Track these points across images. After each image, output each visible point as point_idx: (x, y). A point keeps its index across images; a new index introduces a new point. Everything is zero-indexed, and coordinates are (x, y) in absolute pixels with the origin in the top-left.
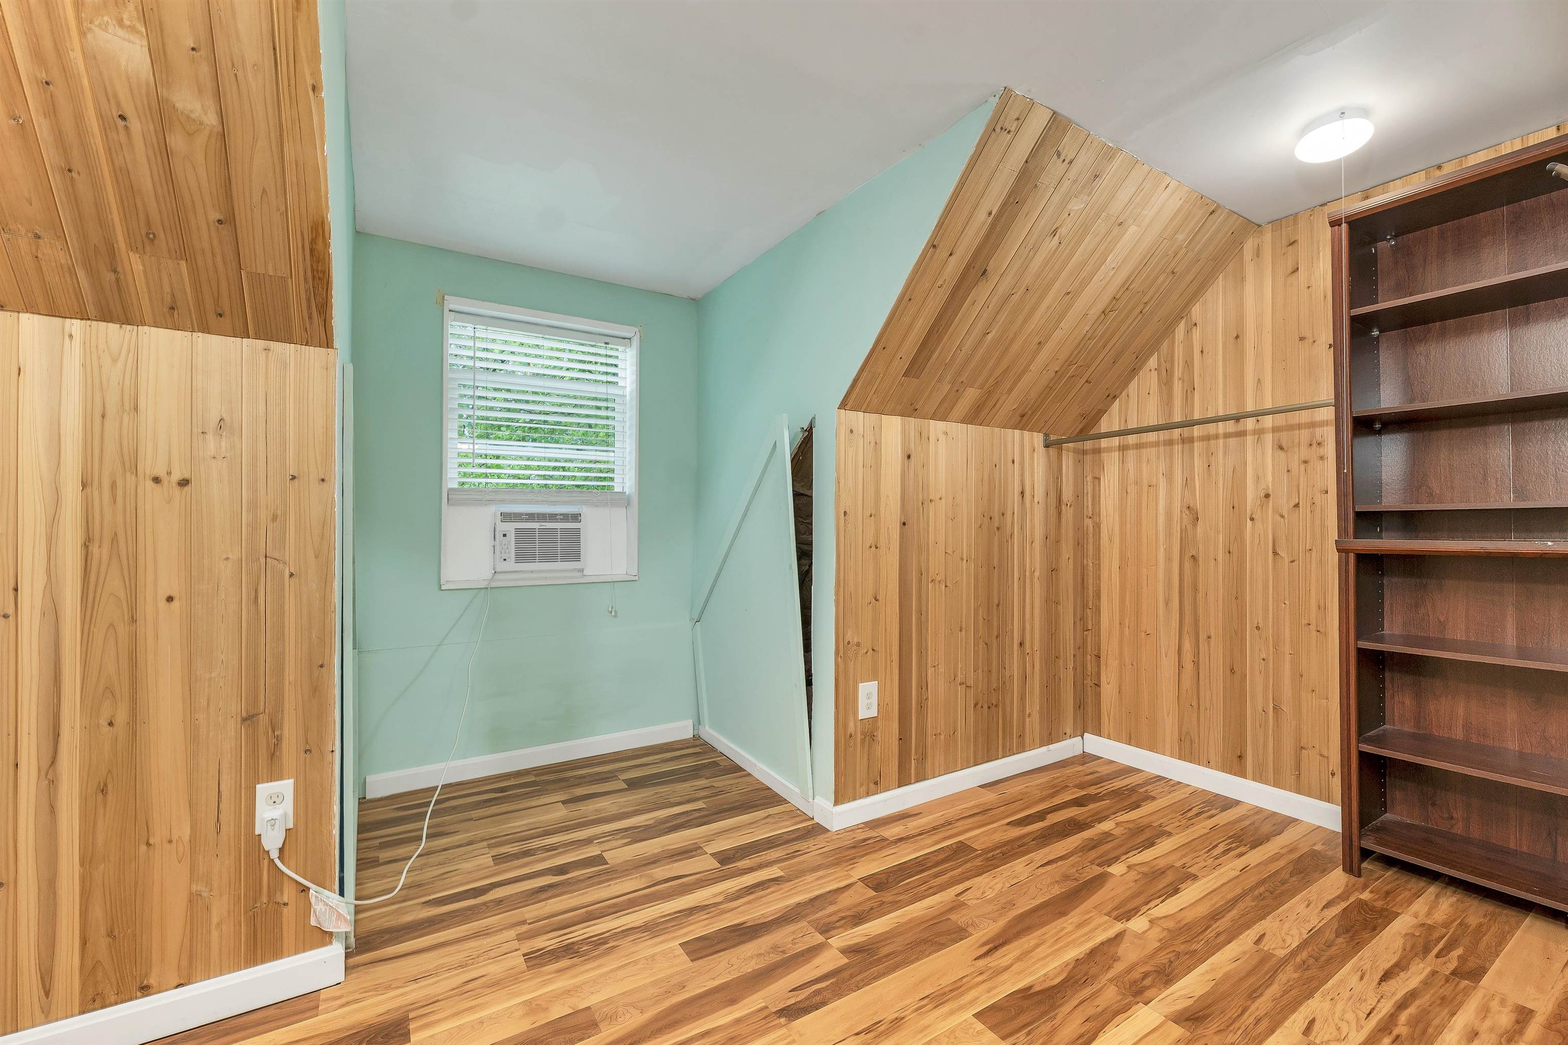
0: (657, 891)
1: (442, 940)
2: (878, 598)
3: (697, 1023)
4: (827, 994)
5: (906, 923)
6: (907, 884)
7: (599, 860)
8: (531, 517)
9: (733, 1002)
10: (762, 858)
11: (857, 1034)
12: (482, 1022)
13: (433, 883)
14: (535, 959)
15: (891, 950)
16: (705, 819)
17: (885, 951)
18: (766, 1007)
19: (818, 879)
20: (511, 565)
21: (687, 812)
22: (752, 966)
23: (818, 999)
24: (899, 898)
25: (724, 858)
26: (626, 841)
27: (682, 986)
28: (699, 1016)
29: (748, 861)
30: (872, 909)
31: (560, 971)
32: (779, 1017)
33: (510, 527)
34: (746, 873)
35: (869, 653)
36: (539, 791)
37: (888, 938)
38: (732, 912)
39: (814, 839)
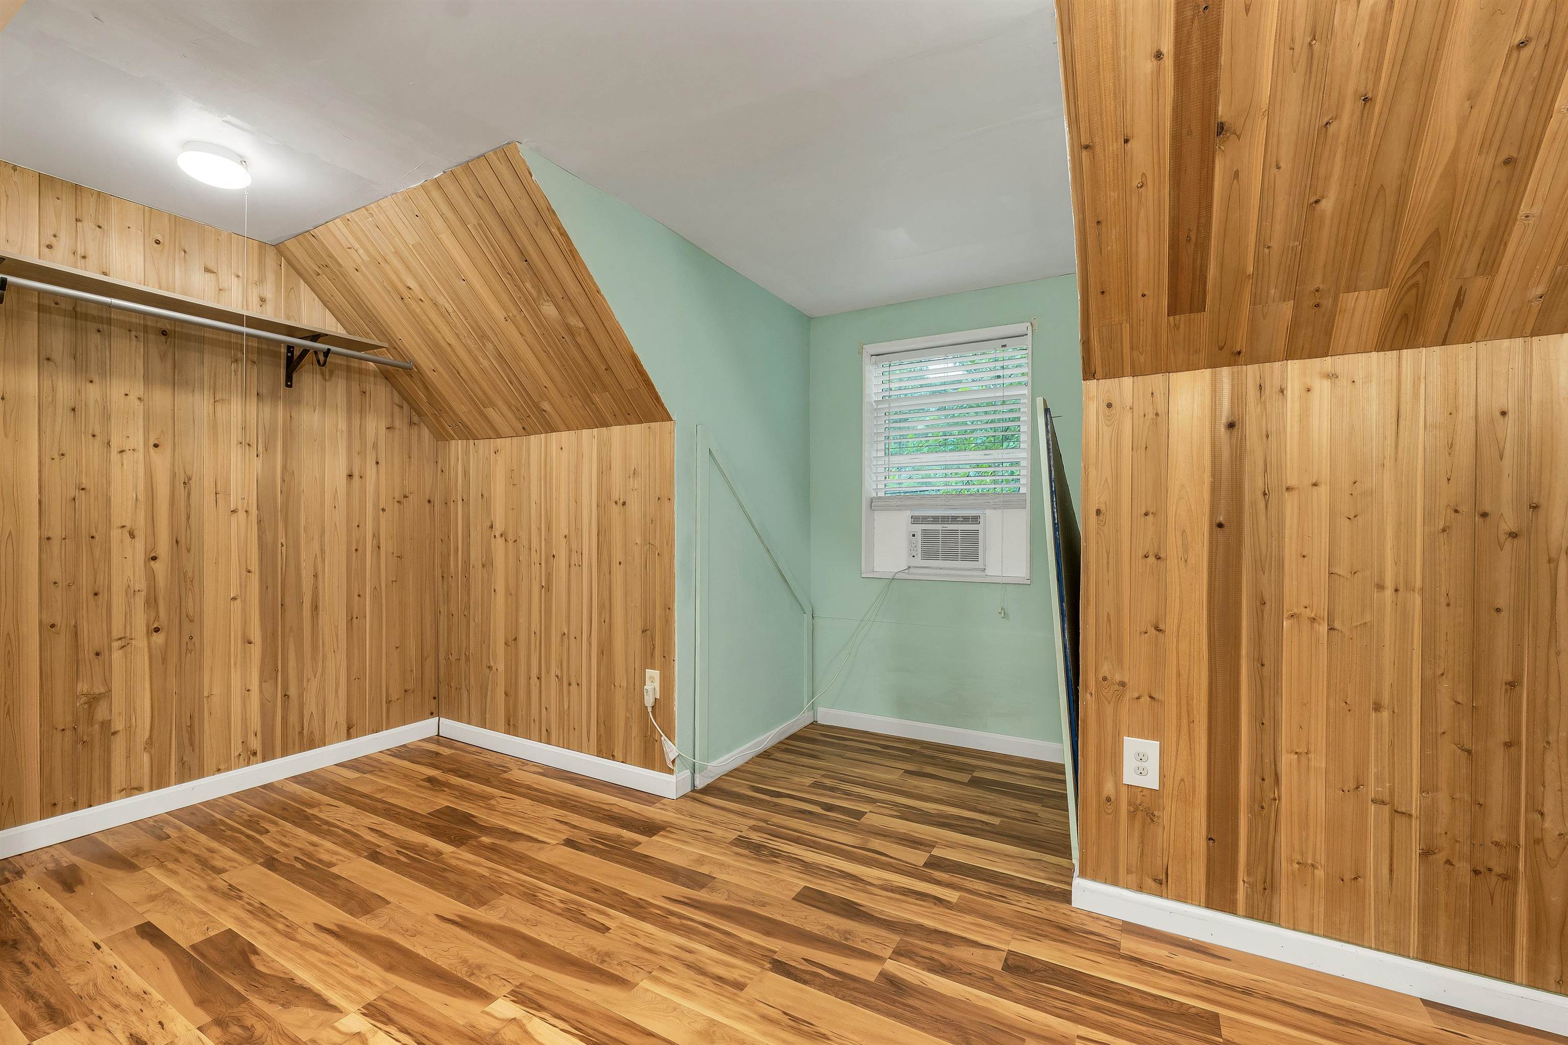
0: (855, 853)
1: (727, 806)
2: (1161, 627)
3: (738, 927)
4: (818, 981)
5: (976, 1006)
6: (1049, 989)
7: (859, 815)
8: (936, 520)
9: (768, 934)
10: (965, 882)
11: (785, 1013)
12: (677, 850)
13: (769, 779)
14: (741, 842)
15: (917, 1006)
16: (973, 831)
17: (911, 1001)
18: (775, 952)
19: (974, 924)
20: (919, 561)
21: (974, 820)
22: (816, 929)
23: (808, 977)
24: (1013, 990)
25: (935, 863)
26: (896, 814)
27: (764, 905)
28: (743, 925)
29: (948, 876)
30: (970, 974)
31: (737, 854)
32: (770, 963)
33: (918, 528)
34: (930, 882)
35: (1142, 699)
36: (906, 758)
37: (931, 998)
38: (867, 895)
39: (1039, 899)
